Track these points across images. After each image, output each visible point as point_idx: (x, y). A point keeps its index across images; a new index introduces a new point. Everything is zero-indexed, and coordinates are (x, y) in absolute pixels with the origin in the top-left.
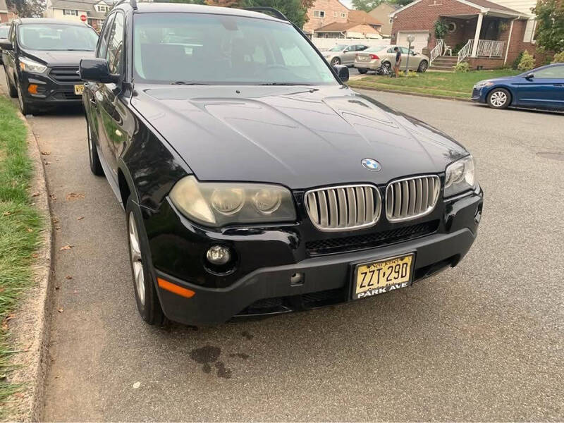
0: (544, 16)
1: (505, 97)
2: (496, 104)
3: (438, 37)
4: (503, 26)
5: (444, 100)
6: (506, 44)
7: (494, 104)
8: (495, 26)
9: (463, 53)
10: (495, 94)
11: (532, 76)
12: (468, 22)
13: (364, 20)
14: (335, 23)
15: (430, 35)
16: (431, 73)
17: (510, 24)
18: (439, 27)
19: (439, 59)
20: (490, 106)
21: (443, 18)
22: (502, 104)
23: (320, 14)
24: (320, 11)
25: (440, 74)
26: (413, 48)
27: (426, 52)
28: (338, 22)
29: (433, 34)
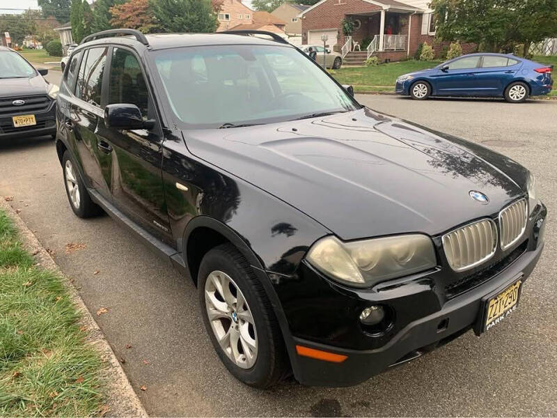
0: (440, 10)
1: (426, 89)
2: (419, 95)
3: (346, 34)
4: (403, 21)
5: (368, 95)
6: (407, 38)
7: (416, 96)
8: (396, 21)
9: (371, 48)
10: (416, 86)
11: (447, 68)
12: (370, 18)
13: (269, 20)
14: (241, 25)
15: (339, 32)
16: (345, 69)
17: (408, 20)
18: (346, 25)
19: (350, 55)
20: (413, 98)
21: (348, 16)
22: (424, 95)
23: (225, 17)
24: (225, 14)
25: (353, 69)
26: (328, 46)
27: (338, 49)
28: (244, 24)
29: (341, 32)
